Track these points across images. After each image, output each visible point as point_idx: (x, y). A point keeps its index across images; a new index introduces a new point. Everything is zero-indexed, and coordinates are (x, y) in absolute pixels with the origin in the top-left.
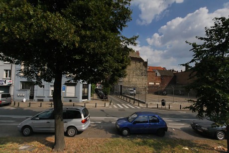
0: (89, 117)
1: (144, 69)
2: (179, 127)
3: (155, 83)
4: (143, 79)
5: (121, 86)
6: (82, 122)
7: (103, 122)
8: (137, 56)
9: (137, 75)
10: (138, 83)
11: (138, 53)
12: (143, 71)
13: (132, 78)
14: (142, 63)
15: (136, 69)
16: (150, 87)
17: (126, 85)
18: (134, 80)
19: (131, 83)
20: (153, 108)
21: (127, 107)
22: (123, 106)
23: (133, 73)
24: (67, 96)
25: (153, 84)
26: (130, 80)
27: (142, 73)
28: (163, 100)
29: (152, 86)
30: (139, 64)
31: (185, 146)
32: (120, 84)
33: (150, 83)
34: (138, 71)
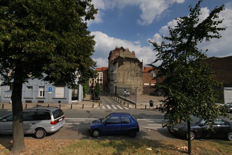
0: (63, 118)
1: (139, 69)
2: (156, 128)
3: (150, 84)
4: (138, 80)
5: (116, 87)
6: (52, 123)
7: (82, 123)
8: (132, 57)
9: (131, 75)
10: (133, 84)
11: (133, 53)
12: (138, 72)
13: (127, 78)
14: (137, 64)
15: (131, 70)
16: (145, 87)
17: (120, 86)
18: (129, 80)
19: (126, 84)
20: (141, 109)
21: (115, 108)
22: (112, 107)
23: (128, 74)
24: (56, 97)
25: (148, 84)
26: (125, 81)
27: (137, 74)
28: (151, 101)
29: (147, 87)
30: (133, 65)
31: (149, 146)
32: (115, 85)
33: (146, 84)
34: (133, 72)
